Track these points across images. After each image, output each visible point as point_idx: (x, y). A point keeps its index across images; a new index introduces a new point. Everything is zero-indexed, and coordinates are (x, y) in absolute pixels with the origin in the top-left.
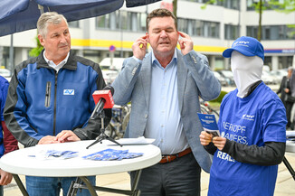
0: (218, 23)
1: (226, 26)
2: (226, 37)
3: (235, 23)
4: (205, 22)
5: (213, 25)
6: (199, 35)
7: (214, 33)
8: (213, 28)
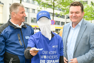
0: (60, 22)
1: (62, 22)
2: (61, 25)
3: (64, 22)
4: (57, 21)
5: (58, 22)
6: (55, 24)
7: (59, 24)
8: (59, 23)
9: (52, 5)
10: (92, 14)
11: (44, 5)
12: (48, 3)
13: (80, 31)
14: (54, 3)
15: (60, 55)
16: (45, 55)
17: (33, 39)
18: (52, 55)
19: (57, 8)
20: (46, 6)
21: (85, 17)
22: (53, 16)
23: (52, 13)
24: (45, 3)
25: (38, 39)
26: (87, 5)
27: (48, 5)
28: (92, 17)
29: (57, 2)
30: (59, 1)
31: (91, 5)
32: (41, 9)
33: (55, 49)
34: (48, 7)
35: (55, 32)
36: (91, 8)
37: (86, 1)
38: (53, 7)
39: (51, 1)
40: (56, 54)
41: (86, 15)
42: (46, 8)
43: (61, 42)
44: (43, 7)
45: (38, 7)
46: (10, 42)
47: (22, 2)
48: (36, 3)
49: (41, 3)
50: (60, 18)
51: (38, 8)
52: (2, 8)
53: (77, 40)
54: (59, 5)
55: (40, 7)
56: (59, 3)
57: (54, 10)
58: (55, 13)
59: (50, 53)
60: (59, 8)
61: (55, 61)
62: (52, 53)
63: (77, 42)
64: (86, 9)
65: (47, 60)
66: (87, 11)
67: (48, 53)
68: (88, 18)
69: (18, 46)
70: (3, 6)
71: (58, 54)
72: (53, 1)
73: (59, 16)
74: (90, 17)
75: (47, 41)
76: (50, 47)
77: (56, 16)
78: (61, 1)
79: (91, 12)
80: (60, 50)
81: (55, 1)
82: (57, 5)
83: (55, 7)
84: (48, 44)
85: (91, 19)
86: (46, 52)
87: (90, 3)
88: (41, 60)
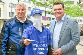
0: (51, 18)
1: (52, 18)
4: (48, 18)
6: (47, 20)
7: (50, 20)
9: (45, 4)
10: (78, 12)
11: (38, 4)
12: (41, 3)
13: (63, 24)
14: (46, 2)
15: (48, 44)
16: (36, 44)
17: (27, 31)
18: (42, 44)
19: (49, 7)
20: (39, 5)
21: (71, 14)
22: (45, 13)
23: (44, 11)
24: (39, 3)
25: (31, 31)
26: (73, 4)
27: (42, 4)
28: (77, 14)
29: (49, 2)
30: (50, 1)
31: (77, 4)
32: (35, 7)
33: (45, 39)
34: (42, 6)
35: (47, 26)
36: (77, 7)
37: (73, 1)
38: (45, 6)
39: (44, 1)
40: (46, 43)
41: (73, 13)
42: (39, 6)
43: (49, 34)
44: (37, 6)
45: (33, 5)
46: (12, 32)
47: (19, 1)
48: (32, 2)
49: (35, 2)
50: (51, 15)
51: (33, 7)
52: (3, 6)
53: (61, 31)
54: (51, 4)
55: (35, 6)
56: (51, 3)
57: (46, 8)
58: (47, 11)
59: (41, 42)
60: (50, 7)
61: (45, 49)
62: (42, 42)
63: (61, 33)
64: (73, 7)
65: (39, 48)
66: (74, 9)
67: (39, 42)
68: (74, 15)
69: (18, 37)
70: (4, 5)
71: (47, 43)
72: (45, 1)
73: (50, 13)
74: (76, 14)
75: (39, 33)
76: (41, 37)
77: (48, 13)
78: (52, 1)
79: (77, 10)
80: (49, 40)
81: (47, 1)
82: (49, 4)
83: (47, 6)
84: (39, 35)
85: (77, 16)
86: (38, 42)
87: (76, 3)
88: (33, 48)
